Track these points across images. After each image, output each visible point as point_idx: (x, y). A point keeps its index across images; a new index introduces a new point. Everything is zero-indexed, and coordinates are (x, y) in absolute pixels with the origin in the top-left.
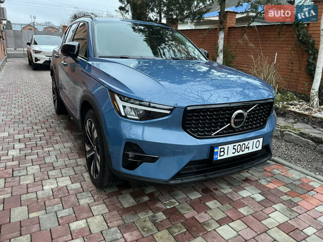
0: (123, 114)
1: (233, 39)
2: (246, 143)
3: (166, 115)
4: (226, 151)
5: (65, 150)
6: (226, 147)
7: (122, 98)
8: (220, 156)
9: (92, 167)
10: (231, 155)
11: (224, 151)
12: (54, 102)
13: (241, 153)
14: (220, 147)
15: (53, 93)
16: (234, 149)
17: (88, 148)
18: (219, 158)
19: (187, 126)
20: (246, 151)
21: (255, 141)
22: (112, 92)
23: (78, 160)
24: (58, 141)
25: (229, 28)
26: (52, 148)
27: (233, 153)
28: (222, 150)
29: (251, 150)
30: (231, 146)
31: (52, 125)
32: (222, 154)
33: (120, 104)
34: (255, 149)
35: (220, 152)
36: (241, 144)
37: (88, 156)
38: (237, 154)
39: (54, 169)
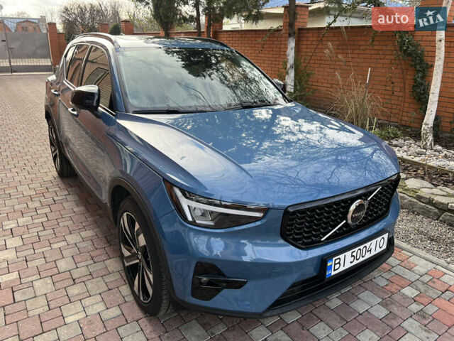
0: (190, 219)
1: (305, 46)
2: (367, 245)
3: (257, 219)
4: (342, 262)
5: (84, 245)
6: (342, 256)
7: (187, 193)
8: (335, 270)
9: (136, 282)
10: (348, 265)
11: (339, 263)
12: (55, 158)
13: (361, 259)
14: (334, 259)
15: (52, 144)
16: (352, 256)
17: (127, 253)
18: (333, 273)
19: (288, 233)
20: (368, 256)
21: (379, 239)
22: (171, 184)
23: (108, 262)
24: (71, 229)
25: (299, 29)
26: (64, 243)
27: (351, 262)
28: (337, 261)
29: (373, 253)
30: (348, 254)
31: (55, 198)
32: (337, 266)
33: (185, 203)
34: (379, 250)
35: (335, 264)
36: (361, 247)
37: (127, 264)
38: (356, 262)
39: (75, 283)
